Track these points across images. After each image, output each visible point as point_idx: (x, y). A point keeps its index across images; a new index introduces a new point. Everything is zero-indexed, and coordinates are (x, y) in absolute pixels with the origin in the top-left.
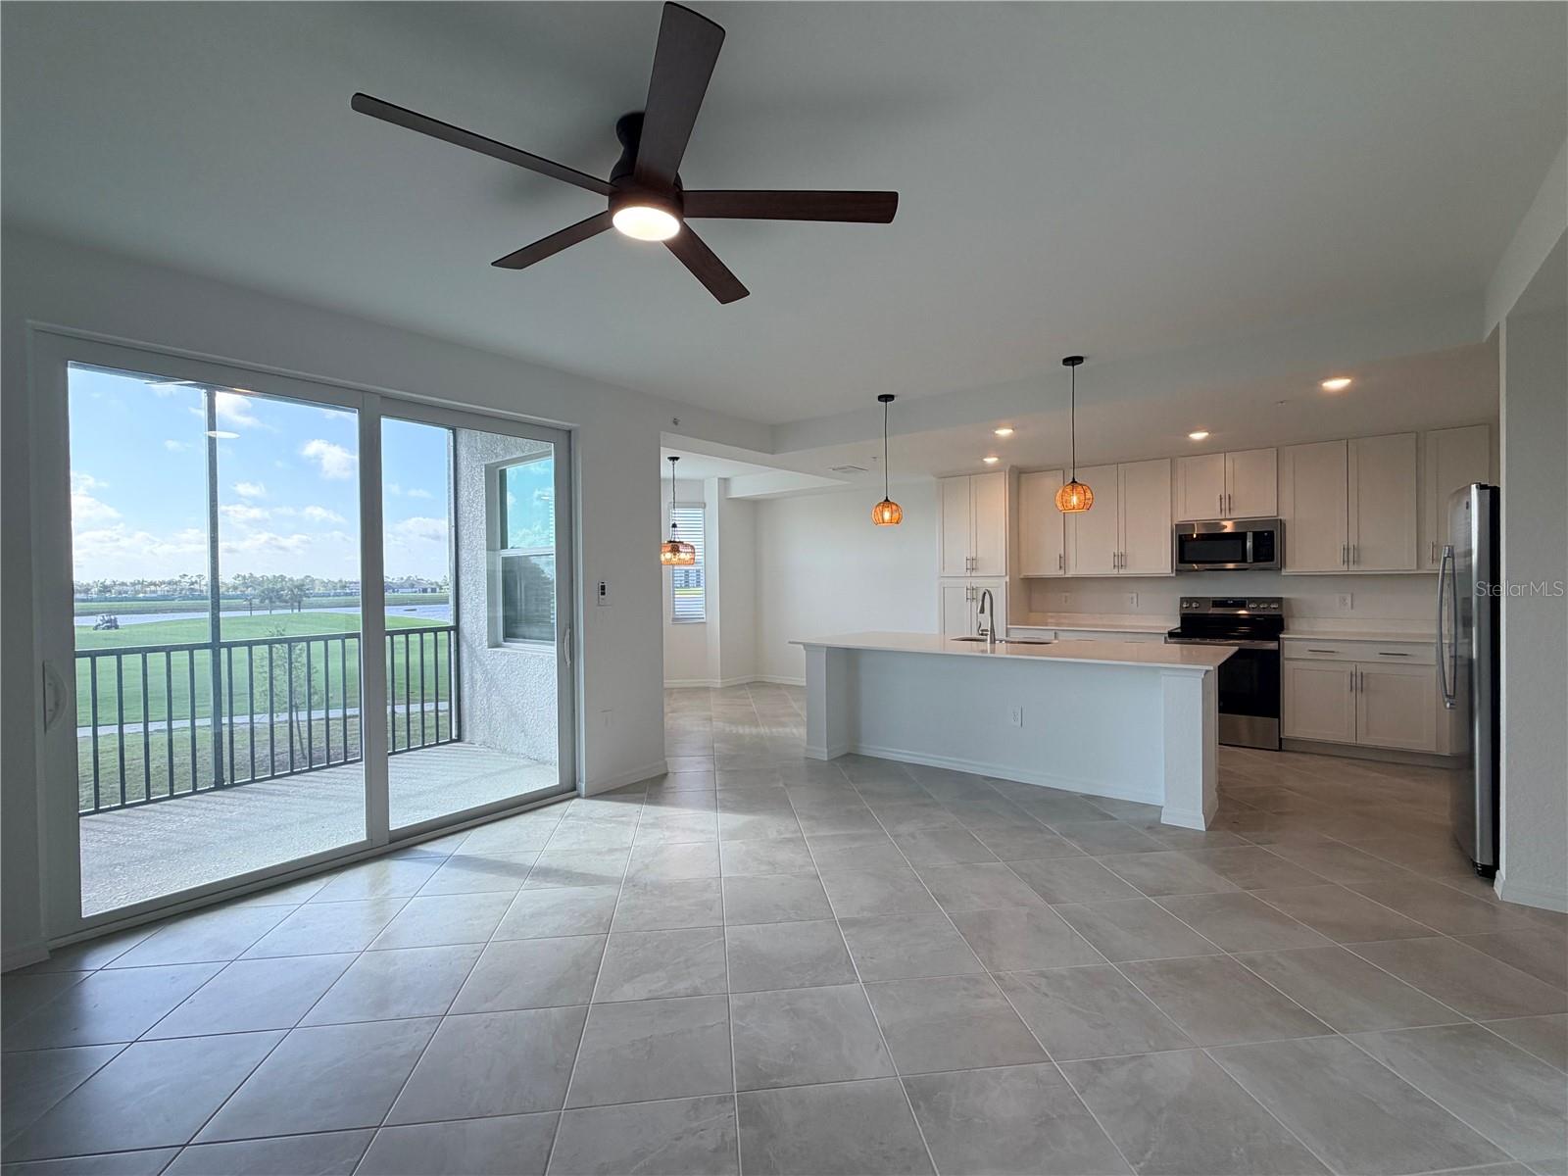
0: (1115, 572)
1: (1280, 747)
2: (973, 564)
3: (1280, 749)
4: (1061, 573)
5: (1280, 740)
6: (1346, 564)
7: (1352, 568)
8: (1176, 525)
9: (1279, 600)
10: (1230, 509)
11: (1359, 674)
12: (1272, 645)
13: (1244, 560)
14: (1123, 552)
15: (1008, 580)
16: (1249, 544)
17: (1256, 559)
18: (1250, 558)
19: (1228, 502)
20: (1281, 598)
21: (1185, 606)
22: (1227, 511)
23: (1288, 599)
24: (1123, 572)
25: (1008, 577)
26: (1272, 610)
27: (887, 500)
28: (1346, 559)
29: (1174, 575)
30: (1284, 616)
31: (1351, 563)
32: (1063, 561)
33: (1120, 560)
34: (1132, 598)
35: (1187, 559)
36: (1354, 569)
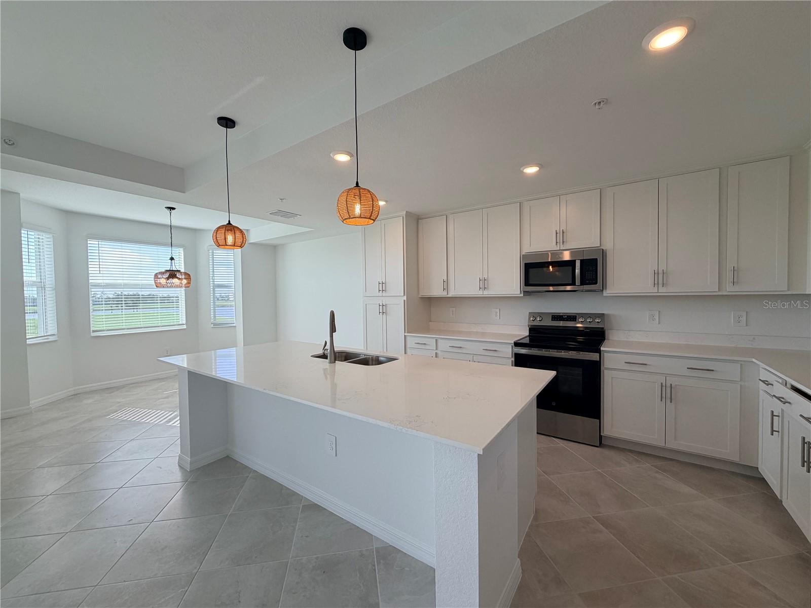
0: (480, 293)
1: (601, 443)
2: (383, 287)
3: (601, 445)
4: (444, 294)
5: (601, 437)
6: (656, 286)
7: (662, 290)
8: (523, 255)
9: (602, 316)
10: (563, 242)
11: (668, 385)
12: (594, 356)
13: (573, 284)
14: (486, 277)
15: (406, 299)
16: (578, 271)
17: (582, 283)
18: (578, 281)
19: (561, 236)
20: (604, 314)
21: (532, 319)
22: (561, 243)
23: (608, 315)
24: (486, 293)
25: (405, 297)
26: (596, 324)
27: (229, 223)
28: (656, 282)
29: (522, 295)
30: (605, 328)
31: (660, 286)
32: (446, 283)
33: (484, 283)
34: (496, 313)
35: (531, 282)
36: (663, 291)
